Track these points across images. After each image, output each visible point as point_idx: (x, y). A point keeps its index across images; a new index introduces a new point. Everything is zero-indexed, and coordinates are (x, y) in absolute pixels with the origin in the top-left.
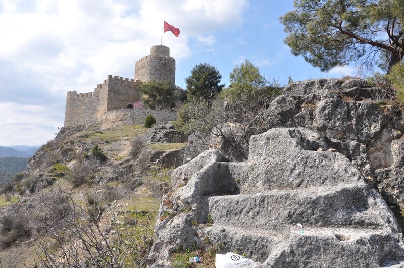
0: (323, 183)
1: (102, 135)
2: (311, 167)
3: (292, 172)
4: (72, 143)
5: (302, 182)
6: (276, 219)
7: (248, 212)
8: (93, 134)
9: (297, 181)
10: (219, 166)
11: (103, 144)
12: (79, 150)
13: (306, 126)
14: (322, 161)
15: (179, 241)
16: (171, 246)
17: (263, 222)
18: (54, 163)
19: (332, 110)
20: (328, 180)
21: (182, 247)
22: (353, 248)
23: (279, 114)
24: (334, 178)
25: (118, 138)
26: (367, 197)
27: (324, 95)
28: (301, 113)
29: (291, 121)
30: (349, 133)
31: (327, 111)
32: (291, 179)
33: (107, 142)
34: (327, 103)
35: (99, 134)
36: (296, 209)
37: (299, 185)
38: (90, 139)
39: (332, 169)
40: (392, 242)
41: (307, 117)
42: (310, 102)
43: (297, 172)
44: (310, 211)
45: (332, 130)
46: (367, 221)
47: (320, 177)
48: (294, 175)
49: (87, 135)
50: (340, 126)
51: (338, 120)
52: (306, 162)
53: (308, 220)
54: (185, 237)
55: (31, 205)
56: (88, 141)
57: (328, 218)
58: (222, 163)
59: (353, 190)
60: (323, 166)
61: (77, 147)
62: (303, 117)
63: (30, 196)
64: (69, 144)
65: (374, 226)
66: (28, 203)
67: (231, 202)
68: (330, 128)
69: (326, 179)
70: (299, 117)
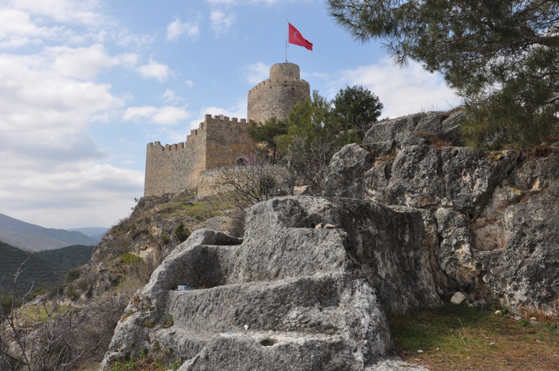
0: (300, 271)
1: (193, 208)
2: (290, 250)
3: (270, 257)
4: (148, 221)
5: (279, 270)
6: (224, 319)
7: (203, 310)
8: (180, 207)
9: (274, 270)
10: (204, 251)
11: (193, 221)
12: (156, 231)
13: (379, 188)
14: (303, 242)
15: (124, 346)
16: (114, 353)
17: (213, 323)
18: (121, 253)
19: (414, 163)
20: (305, 268)
21: (128, 354)
22: (272, 355)
23: (340, 172)
24: (312, 265)
25: (216, 212)
26: (342, 291)
27: (404, 141)
28: (372, 169)
29: (357, 182)
30: (440, 197)
31: (406, 165)
32: (269, 268)
33: (198, 218)
34: (407, 153)
35: (188, 207)
36: (244, 306)
37: (277, 275)
38: (173, 214)
39: (312, 253)
40: (346, 352)
41: (381, 174)
42: (388, 152)
43: (275, 257)
44: (257, 309)
45: (413, 193)
46: (325, 323)
47: (297, 265)
48: (272, 261)
49: (169, 209)
50: (425, 186)
51: (423, 177)
52: (286, 243)
53: (256, 321)
54: (132, 342)
55: (84, 317)
56: (171, 218)
57: (279, 318)
58: (210, 246)
59: (320, 282)
60: (302, 249)
61: (154, 228)
62: (375, 175)
63: (86, 303)
64: (143, 223)
65: (332, 331)
66: (81, 313)
67: (191, 297)
68: (409, 191)
69: (303, 266)
70: (369, 175)
